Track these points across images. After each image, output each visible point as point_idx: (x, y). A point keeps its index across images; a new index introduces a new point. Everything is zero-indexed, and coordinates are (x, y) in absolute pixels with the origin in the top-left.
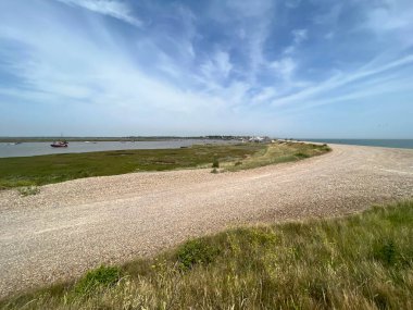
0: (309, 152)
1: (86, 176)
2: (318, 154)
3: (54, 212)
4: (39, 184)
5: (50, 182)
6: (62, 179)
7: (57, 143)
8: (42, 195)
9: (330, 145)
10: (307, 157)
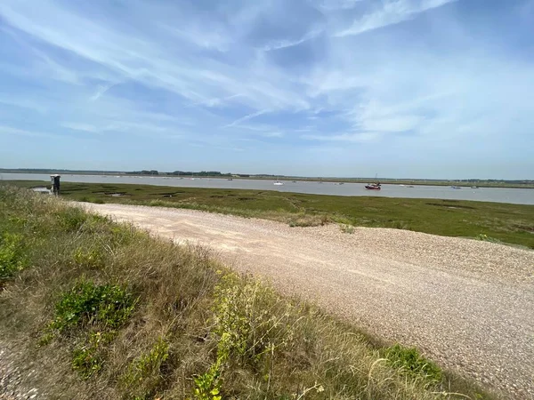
1: (399, 227)
3: (364, 256)
4: (354, 225)
5: (361, 225)
6: (371, 224)
7: (370, 185)
8: (356, 236)
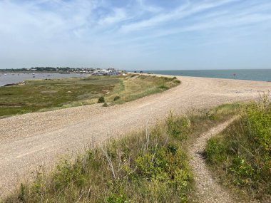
0: (167, 84)
2: (174, 86)
9: (179, 78)
10: (167, 88)
